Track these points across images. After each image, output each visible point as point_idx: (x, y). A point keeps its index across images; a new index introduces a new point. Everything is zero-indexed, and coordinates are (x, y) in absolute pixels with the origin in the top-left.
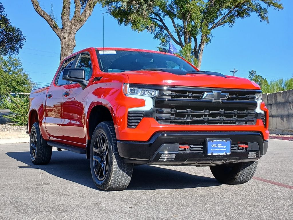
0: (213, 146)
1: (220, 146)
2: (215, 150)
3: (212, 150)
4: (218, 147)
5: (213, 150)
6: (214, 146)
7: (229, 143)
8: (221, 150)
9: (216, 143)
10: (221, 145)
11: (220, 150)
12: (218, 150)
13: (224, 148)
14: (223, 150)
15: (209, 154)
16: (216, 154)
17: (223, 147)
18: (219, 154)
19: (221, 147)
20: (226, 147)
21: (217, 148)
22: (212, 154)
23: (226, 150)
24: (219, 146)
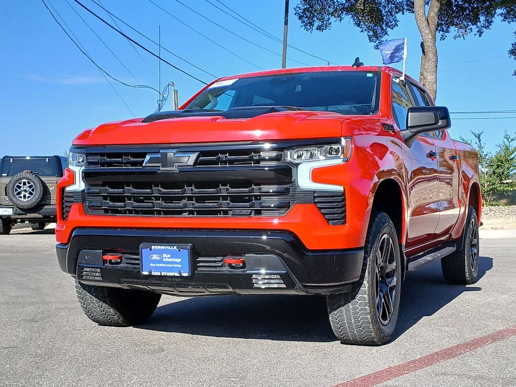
0: (153, 258)
1: (169, 258)
2: (158, 265)
3: (151, 265)
4: (164, 259)
5: (154, 265)
6: (155, 257)
7: (185, 253)
8: (171, 266)
9: (160, 253)
10: (169, 256)
11: (169, 265)
12: (164, 265)
13: (176, 263)
14: (174, 265)
15: (146, 273)
16: (159, 274)
17: (174, 260)
18: (165, 273)
19: (171, 260)
20: (179, 260)
21: (161, 261)
22: (150, 272)
23: (180, 266)
24: (166, 258)
